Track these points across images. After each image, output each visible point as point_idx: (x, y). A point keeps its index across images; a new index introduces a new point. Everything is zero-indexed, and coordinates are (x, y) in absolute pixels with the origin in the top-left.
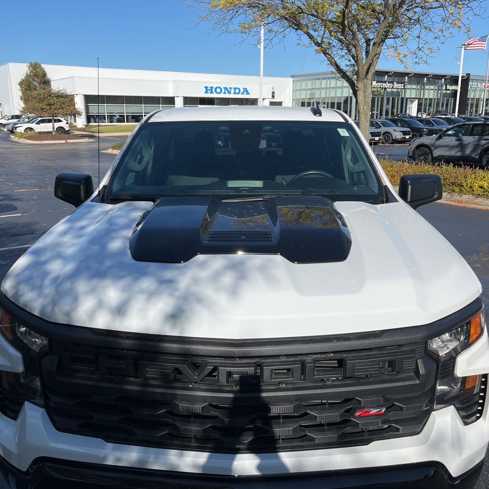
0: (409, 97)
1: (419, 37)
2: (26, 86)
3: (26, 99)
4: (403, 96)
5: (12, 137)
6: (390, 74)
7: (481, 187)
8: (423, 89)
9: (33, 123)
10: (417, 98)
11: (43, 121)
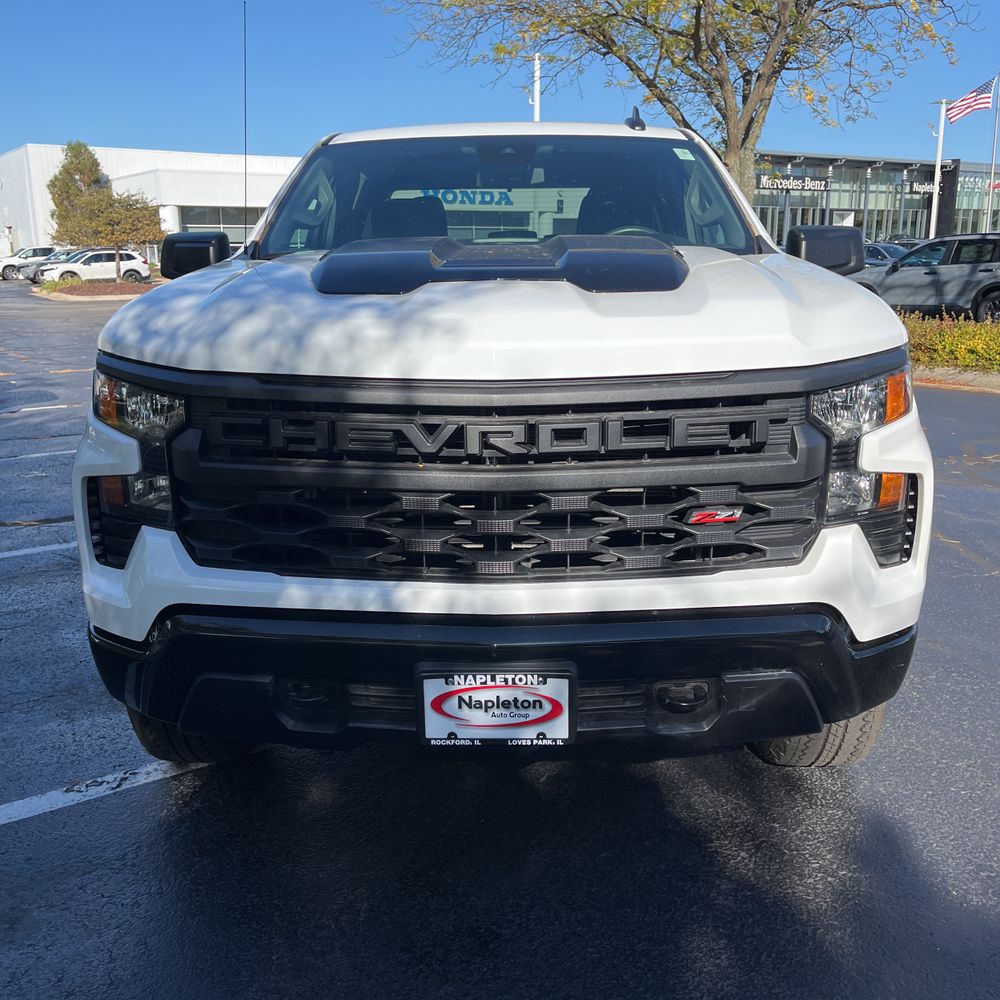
0: (836, 207)
1: (849, 65)
2: (62, 189)
3: (62, 215)
4: (824, 204)
5: (35, 289)
6: (798, 161)
7: (972, 352)
8: (865, 192)
9: (76, 262)
10: (851, 210)
11: (97, 258)
